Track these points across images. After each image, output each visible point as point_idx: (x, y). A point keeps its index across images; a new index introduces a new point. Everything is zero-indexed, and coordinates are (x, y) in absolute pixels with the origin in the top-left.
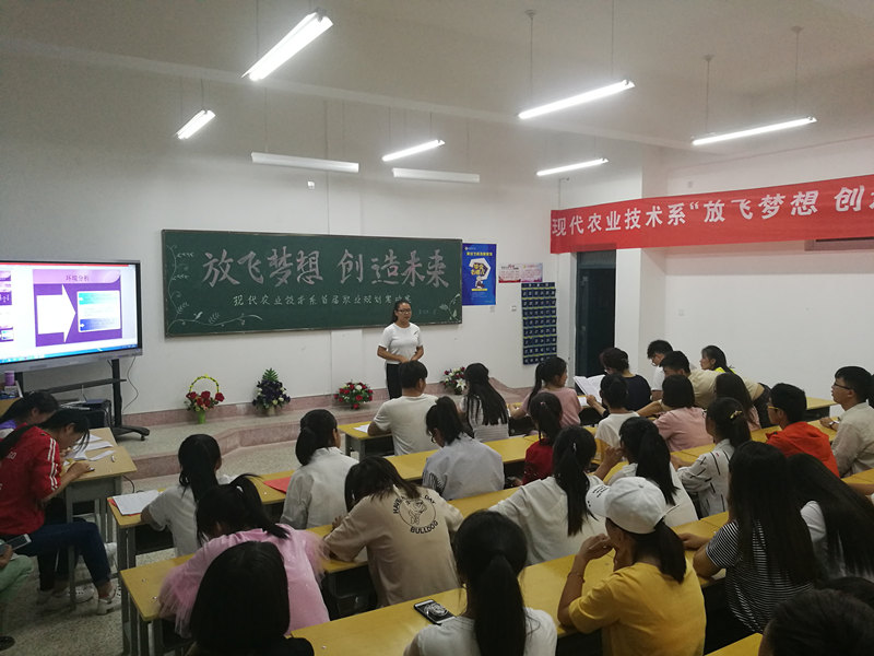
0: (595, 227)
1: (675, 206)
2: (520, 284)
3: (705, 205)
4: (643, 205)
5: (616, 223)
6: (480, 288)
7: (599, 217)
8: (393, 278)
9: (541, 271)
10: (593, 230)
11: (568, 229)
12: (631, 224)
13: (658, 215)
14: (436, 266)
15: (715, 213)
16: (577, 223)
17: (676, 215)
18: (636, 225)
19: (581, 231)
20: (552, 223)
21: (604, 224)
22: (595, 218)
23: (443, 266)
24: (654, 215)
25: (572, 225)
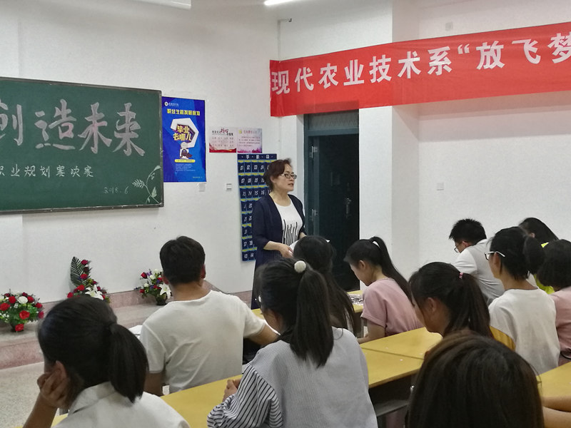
0: (328, 81)
1: (437, 51)
2: (235, 155)
3: (478, 48)
4: (395, 50)
5: (358, 75)
6: (185, 159)
7: (335, 68)
8: (66, 141)
9: (259, 138)
10: (327, 86)
11: (292, 85)
12: (379, 75)
13: (414, 62)
14: (126, 126)
15: (491, 58)
16: (305, 77)
17: (440, 62)
18: (385, 76)
19: (311, 88)
20: (272, 77)
21: (341, 77)
22: (329, 71)
23: (136, 126)
24: (409, 63)
25: (298, 79)
